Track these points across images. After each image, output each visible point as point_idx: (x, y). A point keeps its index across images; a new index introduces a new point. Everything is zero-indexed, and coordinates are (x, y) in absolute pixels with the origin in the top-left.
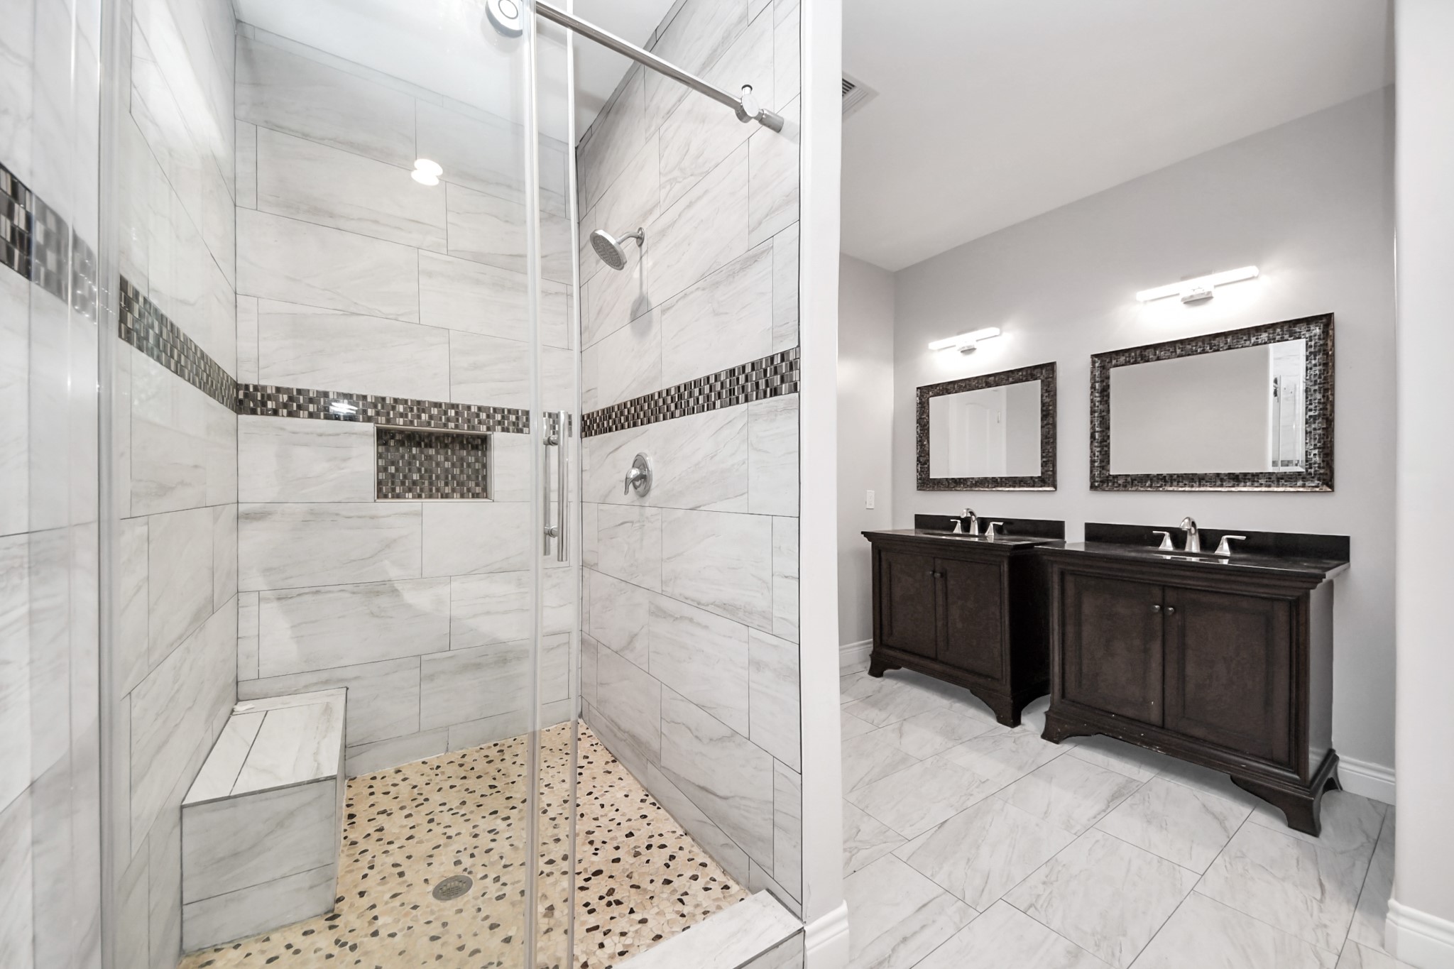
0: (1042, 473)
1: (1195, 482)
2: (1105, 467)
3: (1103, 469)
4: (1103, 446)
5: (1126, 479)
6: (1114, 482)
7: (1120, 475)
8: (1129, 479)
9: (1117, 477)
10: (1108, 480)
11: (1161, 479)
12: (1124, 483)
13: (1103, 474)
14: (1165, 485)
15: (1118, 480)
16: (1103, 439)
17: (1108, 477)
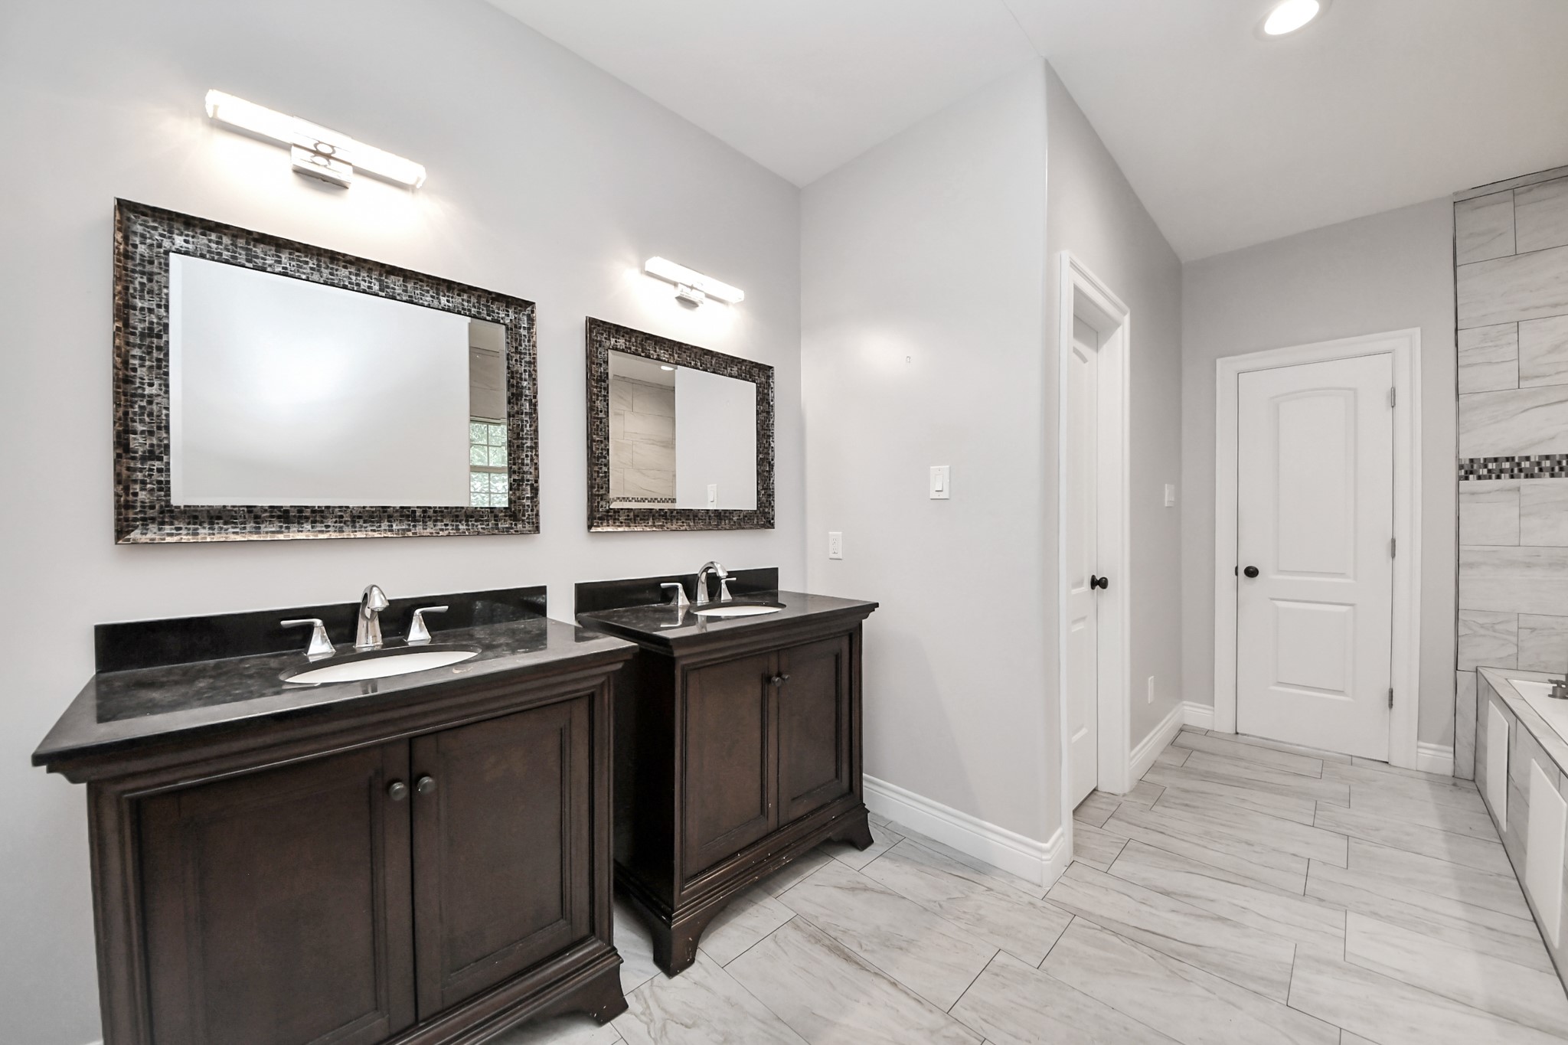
0: (510, 501)
1: (690, 520)
2: (604, 497)
3: (602, 499)
4: (601, 465)
5: (628, 516)
6: (615, 519)
7: (622, 509)
8: (632, 514)
9: (619, 512)
10: (608, 516)
11: (663, 516)
12: (625, 519)
13: (602, 507)
14: (666, 523)
15: (619, 516)
16: (602, 453)
17: (608, 511)
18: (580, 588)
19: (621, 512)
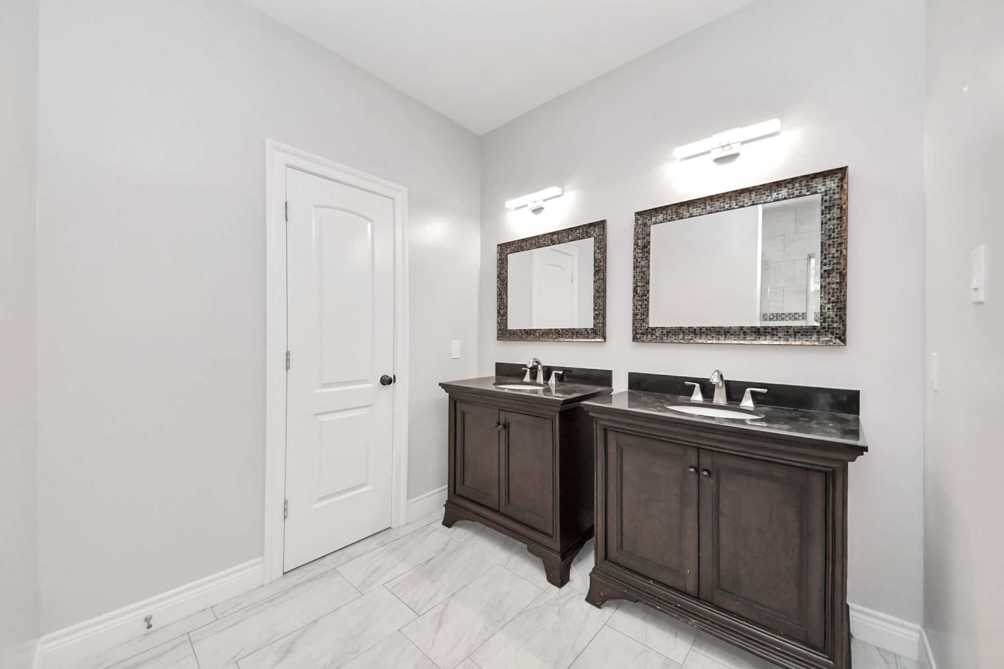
0: (594, 325)
1: (721, 335)
2: (645, 320)
3: (643, 322)
4: (644, 300)
5: (662, 332)
6: (652, 334)
7: (657, 328)
8: (665, 332)
9: (655, 330)
10: (647, 332)
11: (692, 332)
12: (660, 335)
13: (643, 326)
14: (695, 337)
15: (655, 332)
16: (644, 293)
17: (647, 329)
18: (631, 375)
19: (657, 329)
